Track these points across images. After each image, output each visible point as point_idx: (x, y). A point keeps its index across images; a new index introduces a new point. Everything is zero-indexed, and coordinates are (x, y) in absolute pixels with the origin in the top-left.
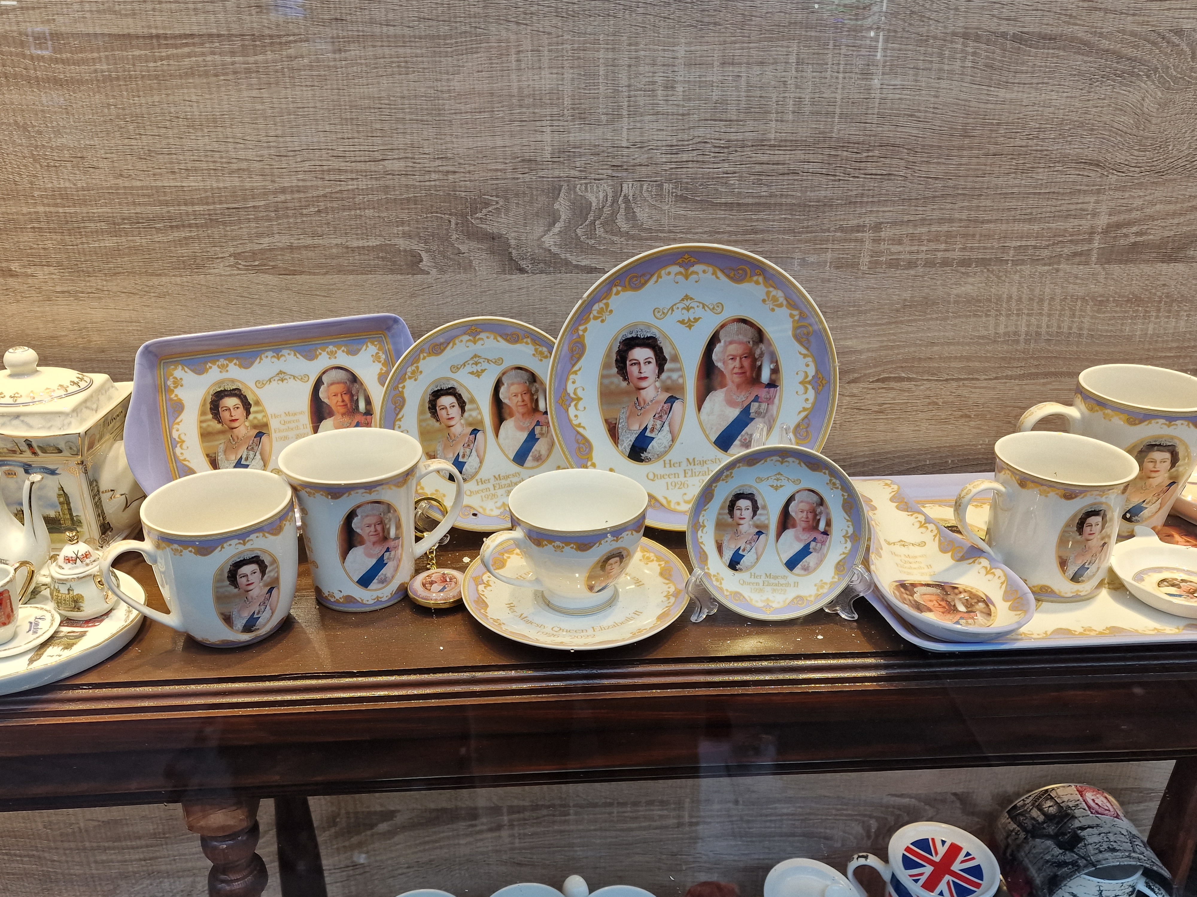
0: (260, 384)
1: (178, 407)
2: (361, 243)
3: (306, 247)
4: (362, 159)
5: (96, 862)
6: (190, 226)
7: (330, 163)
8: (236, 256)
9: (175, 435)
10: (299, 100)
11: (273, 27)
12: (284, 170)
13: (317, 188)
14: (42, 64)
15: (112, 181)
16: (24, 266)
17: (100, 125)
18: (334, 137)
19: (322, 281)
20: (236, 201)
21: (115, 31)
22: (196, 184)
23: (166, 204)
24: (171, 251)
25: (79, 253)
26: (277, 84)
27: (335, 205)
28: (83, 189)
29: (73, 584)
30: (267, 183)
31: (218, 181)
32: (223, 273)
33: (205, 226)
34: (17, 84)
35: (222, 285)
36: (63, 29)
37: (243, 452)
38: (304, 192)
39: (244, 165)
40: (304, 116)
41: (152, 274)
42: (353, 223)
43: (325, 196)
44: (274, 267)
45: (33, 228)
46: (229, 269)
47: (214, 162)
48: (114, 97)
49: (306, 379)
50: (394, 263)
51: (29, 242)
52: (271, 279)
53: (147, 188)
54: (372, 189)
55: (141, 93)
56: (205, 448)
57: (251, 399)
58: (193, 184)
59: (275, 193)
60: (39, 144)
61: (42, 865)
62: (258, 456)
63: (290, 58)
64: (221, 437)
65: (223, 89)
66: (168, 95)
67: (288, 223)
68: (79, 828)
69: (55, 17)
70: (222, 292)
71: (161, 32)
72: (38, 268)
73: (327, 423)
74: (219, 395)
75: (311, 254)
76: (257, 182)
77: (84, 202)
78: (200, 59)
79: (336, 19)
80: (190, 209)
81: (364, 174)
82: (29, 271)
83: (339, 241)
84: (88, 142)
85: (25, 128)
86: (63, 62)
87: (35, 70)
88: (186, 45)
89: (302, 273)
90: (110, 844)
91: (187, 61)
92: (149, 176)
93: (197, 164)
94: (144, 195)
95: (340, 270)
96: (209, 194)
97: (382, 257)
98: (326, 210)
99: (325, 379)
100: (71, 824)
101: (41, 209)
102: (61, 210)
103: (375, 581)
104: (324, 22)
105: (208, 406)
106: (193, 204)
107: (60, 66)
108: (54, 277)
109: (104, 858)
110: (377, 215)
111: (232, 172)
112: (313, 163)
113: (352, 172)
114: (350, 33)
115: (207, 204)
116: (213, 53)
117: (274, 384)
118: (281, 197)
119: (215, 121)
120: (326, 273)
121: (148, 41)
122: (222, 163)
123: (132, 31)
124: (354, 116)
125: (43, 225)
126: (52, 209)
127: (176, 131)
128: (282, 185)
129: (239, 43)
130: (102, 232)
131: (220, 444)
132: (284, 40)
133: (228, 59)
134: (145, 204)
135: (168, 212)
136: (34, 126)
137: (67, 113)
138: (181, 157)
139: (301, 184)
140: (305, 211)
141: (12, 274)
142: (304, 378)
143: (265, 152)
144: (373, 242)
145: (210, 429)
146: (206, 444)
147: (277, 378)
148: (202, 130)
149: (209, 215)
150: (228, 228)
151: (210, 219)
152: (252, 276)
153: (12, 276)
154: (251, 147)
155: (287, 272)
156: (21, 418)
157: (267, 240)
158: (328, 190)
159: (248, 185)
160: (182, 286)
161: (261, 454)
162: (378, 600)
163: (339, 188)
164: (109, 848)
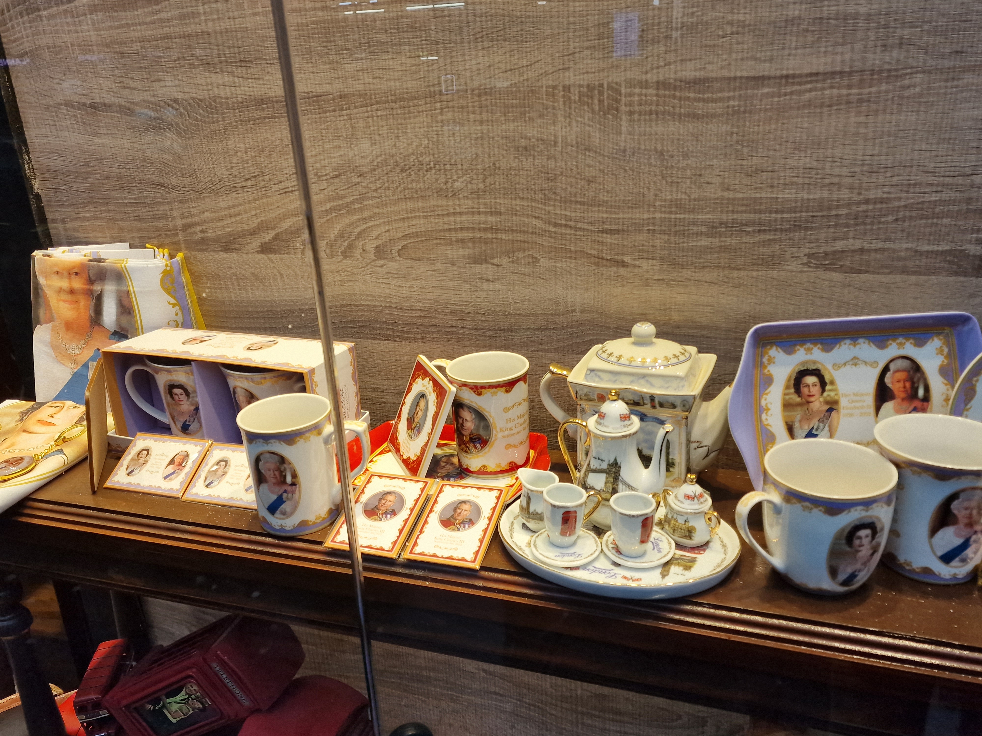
0: (837, 366)
1: (769, 380)
2: (931, 248)
3: (876, 250)
4: (951, 174)
5: (583, 724)
6: (775, 230)
7: (918, 178)
8: (809, 256)
9: (763, 403)
10: (901, 124)
11: (894, 62)
12: (872, 184)
13: (900, 199)
14: (687, 103)
15: (719, 193)
16: (635, 259)
17: (721, 149)
18: (928, 154)
19: (884, 280)
20: (821, 210)
21: (753, 73)
22: (790, 196)
23: (760, 212)
24: (754, 250)
25: (679, 251)
26: (884, 111)
27: (914, 214)
28: (695, 200)
29: (689, 517)
30: (853, 195)
31: (809, 193)
32: (795, 269)
33: (789, 230)
34: (663, 119)
35: (792, 280)
36: (711, 75)
37: (815, 423)
38: (887, 203)
39: (836, 180)
40: (902, 138)
41: (734, 268)
42: (928, 230)
43: (905, 206)
44: (842, 266)
45: (649, 230)
46: (800, 266)
47: (810, 178)
48: (738, 127)
49: (875, 365)
50: (959, 266)
51: (643, 241)
52: (836, 276)
53: (747, 199)
54: (954, 201)
55: (761, 123)
56: (785, 417)
57: (827, 378)
58: (786, 196)
59: (859, 203)
60: (669, 165)
61: (543, 715)
62: (827, 428)
63: (903, 88)
64: (799, 409)
65: (834, 117)
66: (784, 124)
67: (865, 229)
68: (577, 694)
69: (707, 66)
70: (790, 285)
71: (791, 72)
72: (644, 261)
73: (888, 406)
74: (802, 374)
75: (879, 256)
76: (845, 194)
77: (693, 211)
78: (819, 93)
79: (957, 52)
80: (779, 216)
81: (950, 187)
82: (637, 263)
83: (910, 245)
84: (707, 163)
85: (661, 153)
86: (704, 100)
87: (680, 107)
88: (810, 82)
89: (867, 272)
90: (597, 713)
91: (807, 96)
92: (751, 189)
93: (795, 179)
94: (743, 205)
95: (904, 271)
96: (799, 204)
97: (949, 261)
98: (904, 219)
99: (892, 366)
100: (571, 690)
101: (658, 215)
102: (673, 216)
103: (957, 559)
104: (943, 55)
105: (792, 382)
106: (783, 212)
107: (701, 104)
108: (655, 268)
109: (590, 722)
110: (953, 223)
111: (824, 186)
112: (901, 178)
113: (938, 185)
114: (967, 63)
115: (795, 212)
116: (832, 87)
117: (848, 367)
118: (864, 207)
119: (819, 144)
120: (890, 273)
121: (778, 81)
122: (816, 178)
123: (766, 73)
124: (953, 136)
125: (657, 228)
126: (667, 216)
127: (783, 152)
128: (866, 197)
129: (858, 78)
130: (702, 233)
131: (797, 415)
132: (900, 73)
133: (845, 92)
134: (742, 212)
135: (760, 218)
136: (668, 151)
137: (697, 141)
138: (782, 174)
139: (885, 196)
140: (883, 220)
141: (624, 264)
142: (874, 364)
143: (858, 169)
144: (944, 247)
145: (791, 401)
146: (787, 414)
147: (851, 363)
148: (806, 151)
149: (795, 221)
150: (809, 233)
151: (795, 225)
152: (820, 273)
153: (623, 266)
154: (846, 165)
155: (853, 271)
156: (647, 378)
157: (841, 243)
158: (911, 201)
159: (835, 197)
160: (757, 279)
161: (829, 427)
162: (954, 577)
163: (921, 200)
164: (596, 716)
